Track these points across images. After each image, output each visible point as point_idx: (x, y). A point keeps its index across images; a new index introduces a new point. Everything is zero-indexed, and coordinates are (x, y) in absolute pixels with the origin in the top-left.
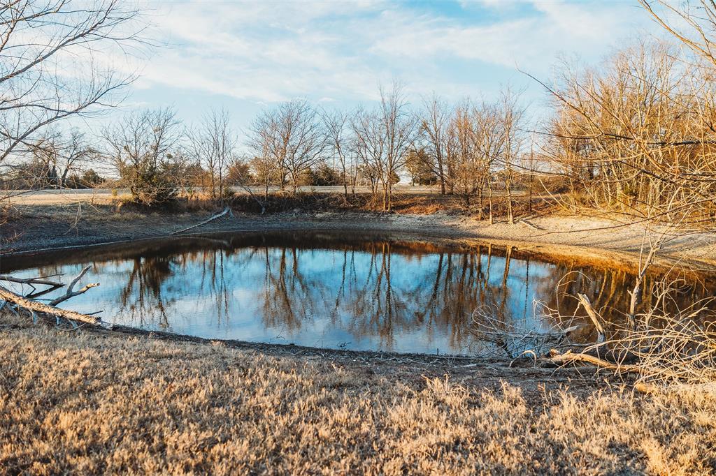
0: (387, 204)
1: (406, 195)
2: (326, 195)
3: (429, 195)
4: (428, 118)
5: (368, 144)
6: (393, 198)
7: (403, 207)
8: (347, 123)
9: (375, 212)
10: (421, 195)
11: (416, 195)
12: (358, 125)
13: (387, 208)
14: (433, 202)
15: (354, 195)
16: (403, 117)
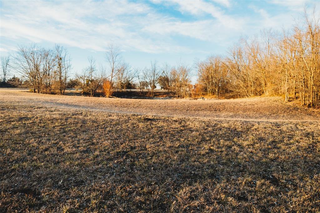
0: (152, 94)
1: (158, 92)
2: (135, 92)
3: (164, 92)
4: (165, 70)
5: (147, 77)
6: (154, 93)
7: (157, 95)
8: (141, 71)
9: (149, 97)
10: (162, 92)
11: (160, 92)
12: (145, 72)
13: (152, 96)
14: (165, 94)
15: (143, 92)
16: (157, 70)
